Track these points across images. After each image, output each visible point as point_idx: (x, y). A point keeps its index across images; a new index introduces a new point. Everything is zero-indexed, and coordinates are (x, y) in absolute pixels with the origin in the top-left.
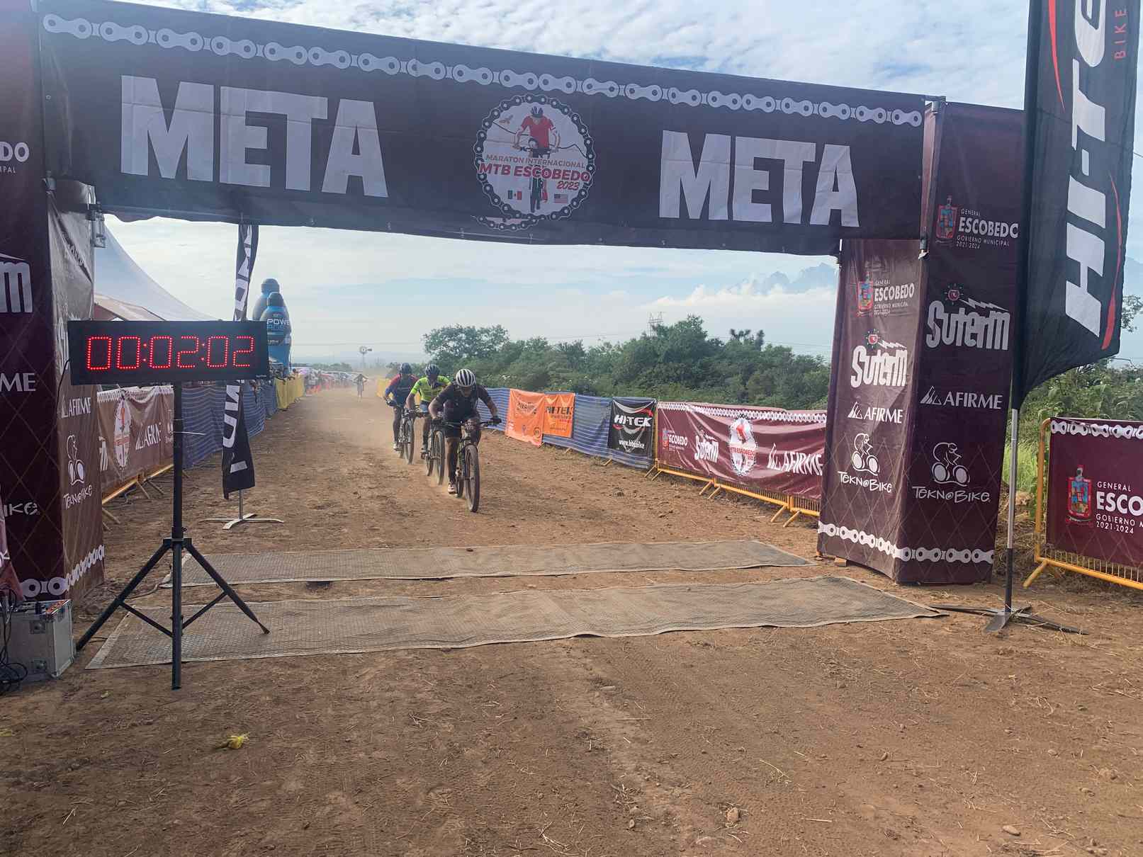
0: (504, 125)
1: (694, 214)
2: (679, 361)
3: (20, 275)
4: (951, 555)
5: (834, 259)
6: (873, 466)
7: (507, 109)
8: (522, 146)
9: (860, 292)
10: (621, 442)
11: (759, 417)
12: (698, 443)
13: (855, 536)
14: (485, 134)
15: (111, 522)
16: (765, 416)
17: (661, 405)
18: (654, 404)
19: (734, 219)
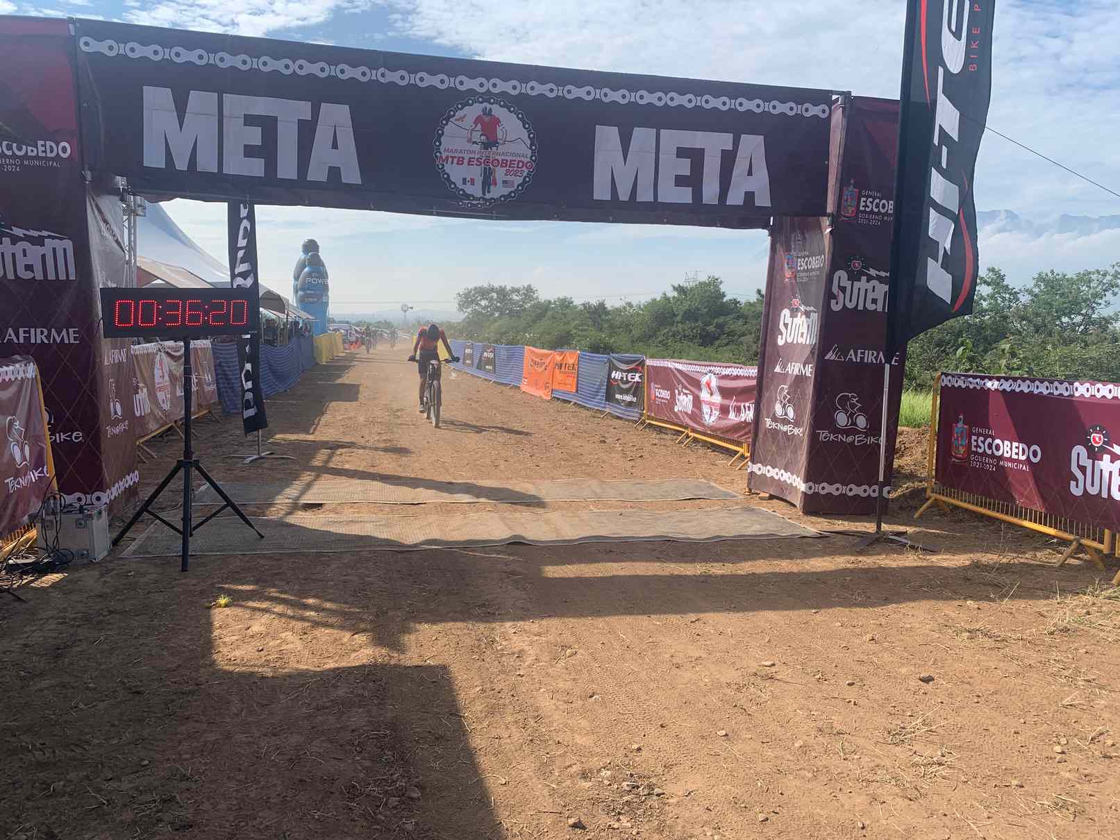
0: (459, 123)
1: (624, 196)
2: (696, 320)
3: (65, 250)
4: (851, 490)
5: (766, 232)
6: (791, 413)
7: (461, 109)
8: (474, 140)
9: (786, 262)
10: (618, 396)
11: (723, 373)
12: (678, 397)
13: (777, 474)
14: (443, 133)
15: (148, 456)
16: (727, 372)
17: (649, 362)
18: (643, 361)
19: (659, 201)
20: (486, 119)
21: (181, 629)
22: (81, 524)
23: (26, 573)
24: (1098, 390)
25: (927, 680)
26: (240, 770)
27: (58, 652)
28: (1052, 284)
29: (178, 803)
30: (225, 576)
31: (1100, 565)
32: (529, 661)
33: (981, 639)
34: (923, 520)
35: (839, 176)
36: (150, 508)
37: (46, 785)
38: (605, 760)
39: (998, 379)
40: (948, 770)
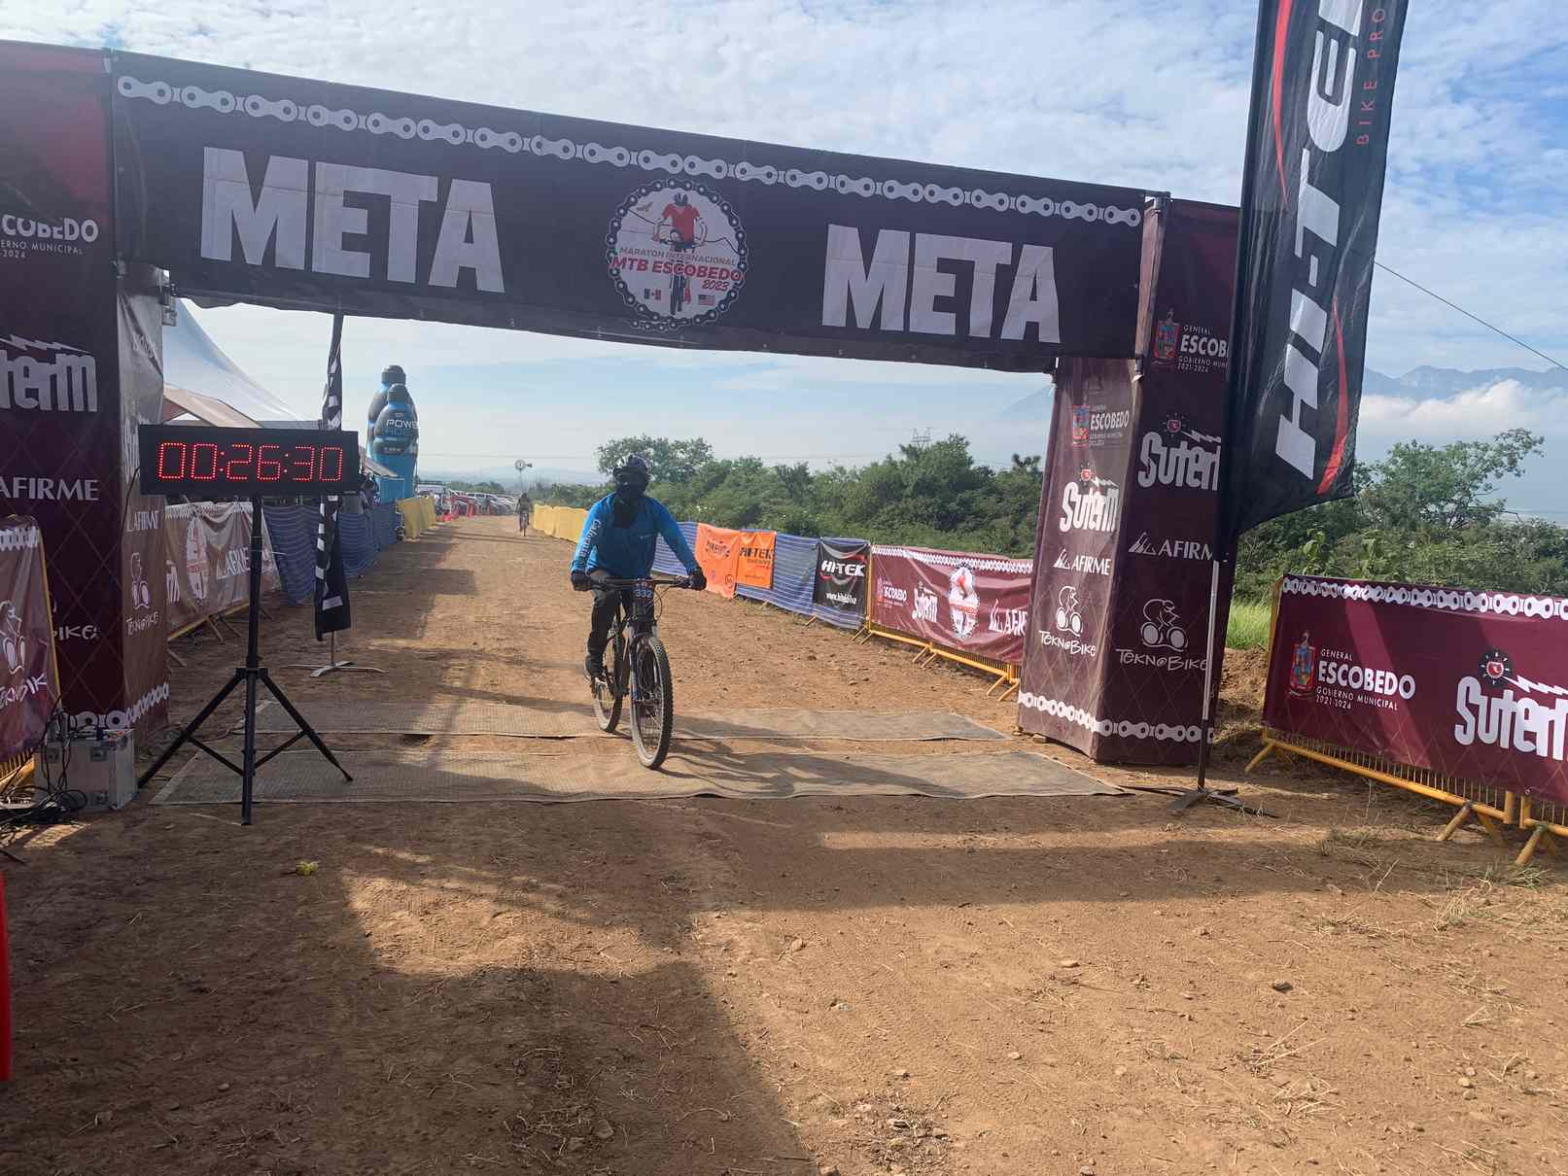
0: (640, 213)
1: (863, 321)
2: (933, 495)
3: (84, 369)
4: (1161, 732)
5: (1049, 378)
6: (1077, 624)
7: (645, 195)
8: (661, 237)
9: (1075, 418)
10: (830, 596)
11: (982, 567)
12: (916, 598)
13: (1053, 707)
14: (620, 224)
15: (175, 664)
16: (987, 566)
17: (876, 550)
18: (868, 548)
19: (911, 330)
20: (680, 210)
21: (252, 904)
22: (98, 755)
23: (20, 823)
24: (1498, 603)
25: (1283, 988)
26: (358, 1098)
27: (77, 934)
28: (1413, 459)
29: (276, 1141)
30: (304, 832)
31: (1499, 840)
32: (742, 955)
33: (1349, 935)
34: (1259, 775)
35: (1152, 306)
36: (195, 734)
37: (87, 1115)
38: (860, 1090)
39: (1362, 585)
40: (1322, 1108)
